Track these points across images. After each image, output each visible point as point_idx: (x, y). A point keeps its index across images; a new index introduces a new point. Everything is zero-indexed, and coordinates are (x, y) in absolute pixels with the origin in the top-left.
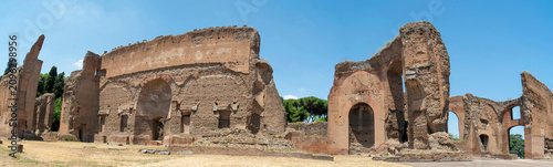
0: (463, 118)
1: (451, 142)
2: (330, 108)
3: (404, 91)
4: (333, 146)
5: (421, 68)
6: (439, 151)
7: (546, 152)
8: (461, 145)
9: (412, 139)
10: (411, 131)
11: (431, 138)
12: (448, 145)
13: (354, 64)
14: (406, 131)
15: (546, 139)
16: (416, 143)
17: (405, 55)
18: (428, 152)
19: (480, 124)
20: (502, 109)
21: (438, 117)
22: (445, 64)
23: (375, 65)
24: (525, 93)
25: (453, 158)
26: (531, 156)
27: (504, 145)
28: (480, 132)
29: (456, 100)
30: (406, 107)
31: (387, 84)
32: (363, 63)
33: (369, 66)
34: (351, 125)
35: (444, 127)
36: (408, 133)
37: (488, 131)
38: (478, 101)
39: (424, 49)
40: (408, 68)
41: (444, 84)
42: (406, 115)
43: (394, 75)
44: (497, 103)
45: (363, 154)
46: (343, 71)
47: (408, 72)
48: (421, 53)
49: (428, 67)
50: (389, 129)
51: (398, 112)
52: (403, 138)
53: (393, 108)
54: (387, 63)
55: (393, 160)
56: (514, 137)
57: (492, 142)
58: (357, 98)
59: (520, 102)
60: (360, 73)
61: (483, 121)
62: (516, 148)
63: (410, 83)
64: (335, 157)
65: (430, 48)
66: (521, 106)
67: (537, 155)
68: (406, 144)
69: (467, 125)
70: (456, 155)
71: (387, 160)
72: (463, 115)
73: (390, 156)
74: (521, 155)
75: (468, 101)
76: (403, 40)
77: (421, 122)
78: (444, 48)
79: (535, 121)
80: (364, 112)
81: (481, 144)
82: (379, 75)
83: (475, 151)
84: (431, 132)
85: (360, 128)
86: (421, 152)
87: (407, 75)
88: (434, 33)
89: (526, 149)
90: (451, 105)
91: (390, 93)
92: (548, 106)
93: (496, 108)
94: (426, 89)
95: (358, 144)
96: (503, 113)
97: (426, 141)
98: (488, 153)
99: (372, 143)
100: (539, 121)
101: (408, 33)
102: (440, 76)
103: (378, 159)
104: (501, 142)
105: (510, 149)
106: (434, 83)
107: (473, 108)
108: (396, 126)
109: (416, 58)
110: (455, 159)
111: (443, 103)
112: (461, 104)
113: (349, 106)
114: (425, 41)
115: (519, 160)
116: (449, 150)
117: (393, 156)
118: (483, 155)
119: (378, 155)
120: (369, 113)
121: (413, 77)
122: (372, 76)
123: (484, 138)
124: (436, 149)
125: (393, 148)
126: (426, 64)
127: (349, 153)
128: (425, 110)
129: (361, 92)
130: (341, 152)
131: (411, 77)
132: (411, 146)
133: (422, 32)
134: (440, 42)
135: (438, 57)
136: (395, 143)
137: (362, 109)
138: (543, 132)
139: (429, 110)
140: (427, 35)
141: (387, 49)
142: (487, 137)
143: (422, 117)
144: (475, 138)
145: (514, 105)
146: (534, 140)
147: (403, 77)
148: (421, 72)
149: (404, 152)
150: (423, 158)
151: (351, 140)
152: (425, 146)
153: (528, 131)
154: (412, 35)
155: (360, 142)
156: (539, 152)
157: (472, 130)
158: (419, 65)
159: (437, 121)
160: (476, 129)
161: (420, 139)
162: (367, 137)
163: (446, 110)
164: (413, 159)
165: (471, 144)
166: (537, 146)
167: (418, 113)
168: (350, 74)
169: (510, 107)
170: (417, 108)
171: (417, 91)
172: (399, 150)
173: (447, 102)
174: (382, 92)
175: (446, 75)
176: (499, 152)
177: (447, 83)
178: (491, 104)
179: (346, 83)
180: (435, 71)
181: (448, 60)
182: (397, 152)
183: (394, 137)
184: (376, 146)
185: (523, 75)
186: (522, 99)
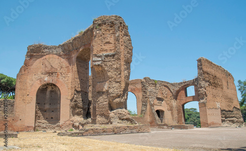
0: (141, 97)
1: (130, 117)
2: (18, 87)
3: (90, 74)
4: (19, 123)
5: (107, 56)
6: (119, 125)
7: (223, 121)
8: (139, 119)
9: (95, 116)
10: (94, 108)
11: (112, 114)
12: (128, 119)
13: (46, 48)
14: (89, 109)
15: (222, 111)
16: (99, 118)
17: (94, 43)
18: (110, 126)
19: (156, 102)
20: (177, 89)
21: (119, 97)
22: (128, 53)
23: (66, 51)
24: (200, 74)
25: (132, 130)
26: (207, 125)
27: (179, 117)
28: (156, 108)
29: (135, 82)
30: (90, 89)
31: (75, 68)
32: (55, 48)
33: (60, 51)
34: (38, 103)
35: (124, 105)
36: (91, 111)
37: (163, 107)
38: (155, 83)
39: (112, 40)
40: (96, 55)
41: (126, 69)
42: (90, 95)
43: (82, 61)
44: (172, 84)
45: (49, 131)
46: (35, 52)
47: (95, 59)
48: (109, 43)
49: (113, 55)
50: (74, 108)
51: (84, 93)
52: (87, 115)
53: (79, 89)
54: (77, 49)
55: (77, 135)
56: (188, 110)
57: (168, 115)
58: (46, 79)
59: (195, 82)
60: (51, 56)
61: (159, 99)
62: (190, 119)
63: (96, 69)
64: (20, 135)
65: (117, 40)
66: (196, 86)
67: (213, 124)
68: (90, 120)
69: (144, 102)
70: (135, 128)
71: (72, 135)
72: (140, 94)
73: (75, 131)
74: (197, 124)
75: (146, 83)
76: (95, 30)
77: (103, 101)
78: (130, 40)
79: (210, 97)
80: (51, 91)
81: (157, 118)
82: (69, 59)
83: (152, 124)
84: (111, 109)
85: (47, 107)
86: (103, 126)
87: (94, 61)
88: (123, 26)
89: (201, 120)
90: (130, 87)
91: (77, 76)
92: (224, 83)
93: (171, 88)
94: (109, 74)
95: (44, 121)
96: (178, 92)
97: (107, 117)
98: (164, 125)
99: (58, 120)
100: (214, 96)
101: (100, 25)
102: (123, 63)
103: (63, 134)
104: (176, 115)
105: (186, 120)
106: (117, 69)
107: (150, 88)
108: (81, 104)
109: (104, 47)
110: (134, 131)
111: (123, 85)
112: (139, 86)
113: (38, 85)
114: (114, 33)
115: (195, 129)
116: (128, 124)
117: (78, 131)
118: (160, 126)
119: (63, 131)
120: (56, 93)
121: (99, 63)
122: (63, 60)
123: (159, 113)
124: (116, 123)
125: (77, 124)
126: (112, 53)
127: (35, 129)
128: (107, 91)
129: (50, 74)
130: (27, 129)
131: (97, 63)
132: (94, 122)
133: (112, 24)
134: (126, 35)
135: (123, 47)
136: (79, 119)
137: (50, 89)
138: (218, 105)
139: (111, 91)
140: (116, 27)
141: (79, 37)
142: (163, 112)
143: (105, 96)
144: (152, 113)
145: (188, 85)
146: (209, 112)
147: (90, 62)
148: (107, 59)
149: (87, 127)
150: (105, 132)
151: (37, 117)
152: (106, 121)
153: (203, 105)
154: (104, 27)
155: (46, 119)
156: (215, 121)
157: (148, 107)
158: (105, 53)
159: (118, 100)
160: (152, 105)
161: (102, 115)
162: (53, 115)
163: (125, 91)
164: (96, 133)
165: (148, 118)
166: (214, 116)
167: (100, 93)
168: (42, 56)
169: (184, 87)
170: (100, 89)
171: (101, 75)
172: (83, 125)
173: (127, 85)
174: (70, 75)
175: (128, 62)
176: (175, 123)
177: (128, 68)
178: (166, 85)
179: (37, 64)
180: (119, 59)
181: (131, 50)
182: (81, 127)
183: (78, 114)
184: (61, 122)
185: (199, 61)
186: (197, 79)
